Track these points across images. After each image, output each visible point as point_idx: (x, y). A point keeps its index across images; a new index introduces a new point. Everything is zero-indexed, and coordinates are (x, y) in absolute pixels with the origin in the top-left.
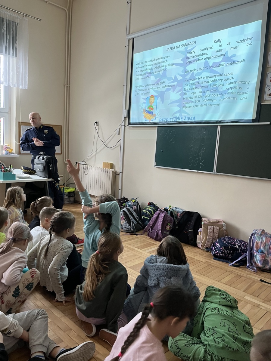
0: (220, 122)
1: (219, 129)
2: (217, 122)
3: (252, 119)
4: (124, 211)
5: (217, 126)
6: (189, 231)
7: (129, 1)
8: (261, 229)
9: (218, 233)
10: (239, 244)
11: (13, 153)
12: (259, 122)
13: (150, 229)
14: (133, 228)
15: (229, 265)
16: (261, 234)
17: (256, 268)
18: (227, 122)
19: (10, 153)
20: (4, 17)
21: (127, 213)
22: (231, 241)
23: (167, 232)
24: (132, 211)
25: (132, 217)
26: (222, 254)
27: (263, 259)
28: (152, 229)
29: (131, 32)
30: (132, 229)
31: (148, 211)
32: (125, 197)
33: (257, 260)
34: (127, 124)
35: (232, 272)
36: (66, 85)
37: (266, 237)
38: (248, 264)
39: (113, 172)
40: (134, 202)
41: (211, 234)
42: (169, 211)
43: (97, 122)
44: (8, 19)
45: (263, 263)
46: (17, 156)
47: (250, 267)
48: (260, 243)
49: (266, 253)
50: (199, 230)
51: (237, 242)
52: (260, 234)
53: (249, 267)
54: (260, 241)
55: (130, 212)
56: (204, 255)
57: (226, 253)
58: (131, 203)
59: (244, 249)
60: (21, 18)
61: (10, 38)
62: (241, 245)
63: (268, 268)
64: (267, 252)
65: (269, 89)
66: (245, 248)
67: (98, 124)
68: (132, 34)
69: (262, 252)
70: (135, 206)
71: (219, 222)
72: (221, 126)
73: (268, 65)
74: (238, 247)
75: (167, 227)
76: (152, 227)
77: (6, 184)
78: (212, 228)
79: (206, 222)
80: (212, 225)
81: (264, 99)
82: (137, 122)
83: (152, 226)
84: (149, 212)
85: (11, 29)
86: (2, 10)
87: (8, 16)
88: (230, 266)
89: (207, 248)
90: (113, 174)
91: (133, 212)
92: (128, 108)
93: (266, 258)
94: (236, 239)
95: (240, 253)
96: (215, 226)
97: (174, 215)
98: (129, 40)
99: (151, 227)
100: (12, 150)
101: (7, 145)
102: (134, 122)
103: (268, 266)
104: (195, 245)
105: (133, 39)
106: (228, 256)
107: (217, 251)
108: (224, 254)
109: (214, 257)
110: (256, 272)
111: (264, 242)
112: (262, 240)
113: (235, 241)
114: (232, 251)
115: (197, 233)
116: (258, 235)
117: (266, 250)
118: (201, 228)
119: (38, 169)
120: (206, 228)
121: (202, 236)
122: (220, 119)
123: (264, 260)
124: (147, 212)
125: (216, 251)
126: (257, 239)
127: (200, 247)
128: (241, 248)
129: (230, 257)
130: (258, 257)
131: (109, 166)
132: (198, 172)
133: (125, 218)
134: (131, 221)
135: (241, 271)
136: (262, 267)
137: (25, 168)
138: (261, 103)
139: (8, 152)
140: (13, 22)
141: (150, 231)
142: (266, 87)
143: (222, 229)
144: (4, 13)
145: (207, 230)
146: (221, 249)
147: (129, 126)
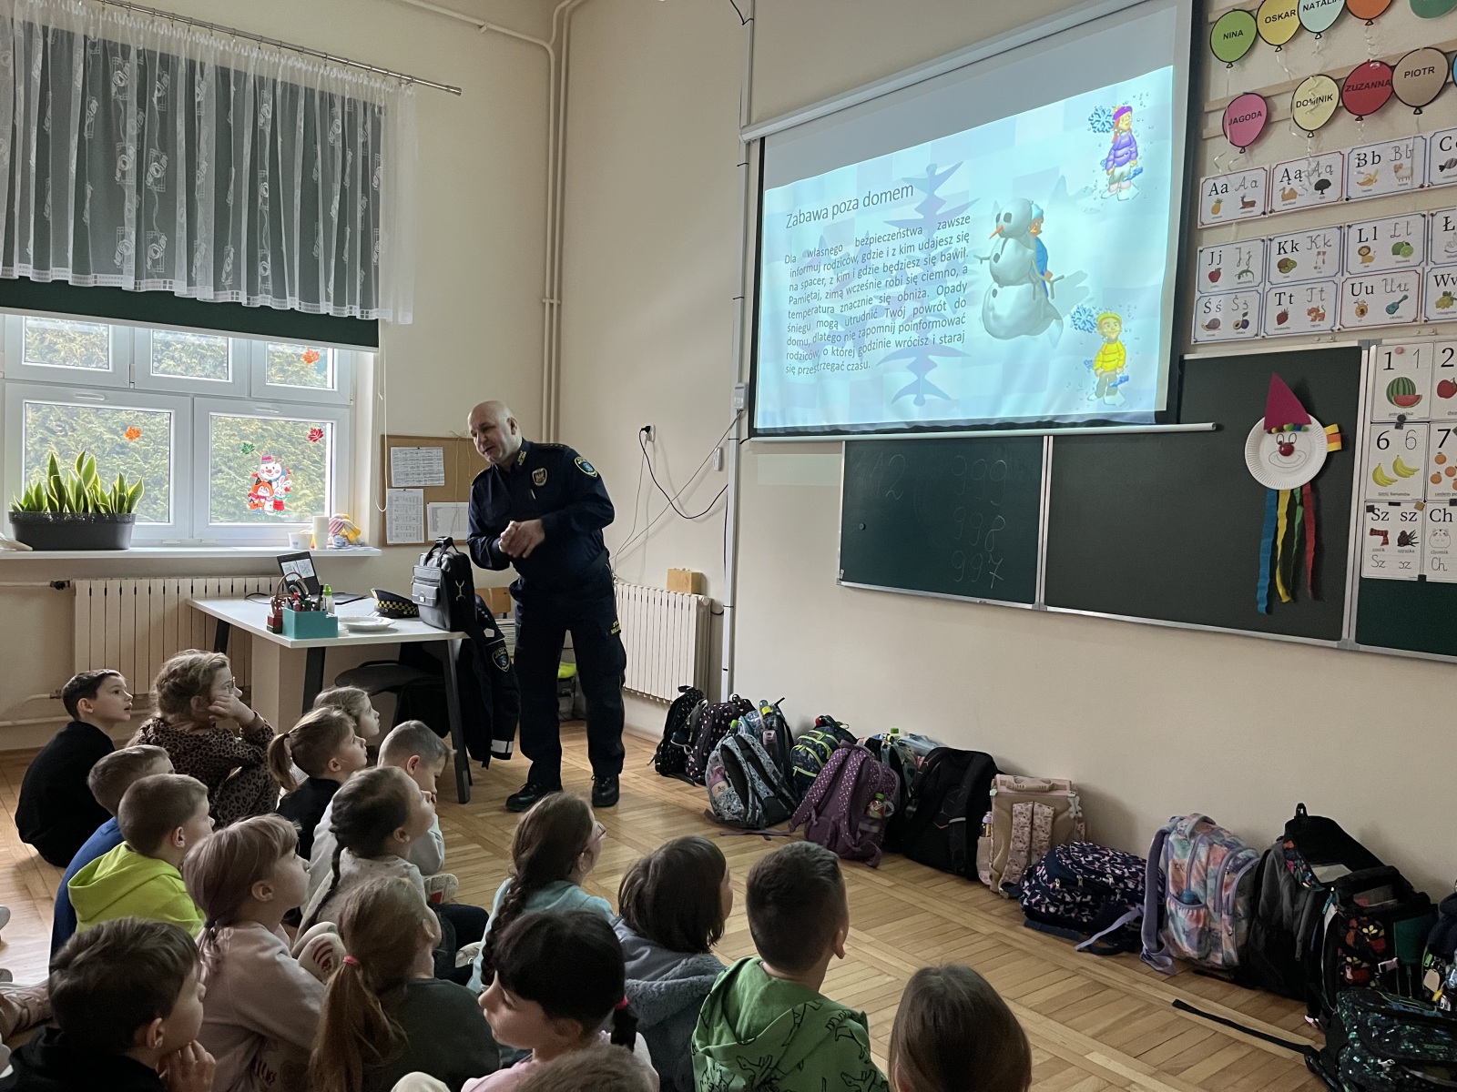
0: (1050, 424)
1: (1048, 448)
2: (1039, 425)
3: (1156, 412)
4: (725, 748)
5: (1042, 436)
6: (951, 821)
7: (747, 14)
8: (1196, 815)
9: (1048, 828)
10: (1117, 871)
11: (362, 545)
12: (1178, 423)
13: (813, 812)
14: (754, 813)
15: (1077, 947)
16: (1192, 834)
17: (1169, 961)
18: (1074, 425)
19: (350, 543)
20: (334, 92)
21: (738, 754)
22: (1090, 858)
23: (872, 824)
24: (757, 747)
25: (753, 772)
26: (1055, 906)
27: (1200, 926)
28: (818, 814)
29: (753, 120)
30: (749, 815)
31: (814, 750)
32: (742, 697)
33: (1176, 930)
34: (745, 434)
35: (1076, 973)
36: (547, 302)
37: (1211, 845)
38: (1145, 947)
39: (699, 603)
40: (768, 714)
41: (1023, 833)
42: (885, 746)
43: (647, 429)
44: (347, 97)
45: (1200, 942)
46: (375, 552)
47: (1154, 956)
48: (1185, 867)
49: (1210, 905)
50: (985, 820)
51: (1112, 865)
52: (1187, 832)
53: (1150, 958)
54: (1187, 860)
55: (748, 752)
56: (993, 912)
57: (1068, 903)
58: (756, 719)
59: (1135, 890)
60: (391, 91)
61: (354, 157)
62: (1127, 875)
63: (1220, 962)
64: (1214, 899)
65: (1208, 305)
66: (1140, 888)
67: (652, 433)
68: (757, 122)
69: (1194, 901)
70: (771, 728)
71: (1053, 788)
72: (1055, 437)
73: (1199, 223)
74: (1111, 880)
75: (872, 807)
76: (819, 808)
77: (310, 650)
78: (1027, 810)
79: (1003, 789)
80: (1026, 802)
81: (1192, 343)
82: (779, 425)
83: (819, 803)
84: (817, 753)
85: (360, 130)
86: (328, 68)
87: (347, 87)
88: (1080, 951)
89: (1005, 885)
90: (701, 610)
91: (758, 754)
92: (747, 379)
93: (1213, 925)
94: (1111, 854)
95: (1121, 903)
96: (1036, 805)
97: (902, 761)
98: (749, 144)
99: (816, 808)
100: (357, 532)
101: (343, 515)
102: (769, 426)
103: (1220, 955)
104: (969, 874)
105: (763, 140)
106: (1076, 916)
107: (1038, 897)
108: (1062, 908)
109: (1026, 918)
110: (1171, 977)
111: (1200, 861)
112: (1194, 855)
113: (1107, 858)
114: (1089, 897)
115: (980, 832)
116: (1180, 837)
117: (1209, 892)
118: (991, 810)
119: (422, 599)
120: (1007, 811)
121: (992, 841)
122: (1051, 413)
123: (1203, 929)
124: (808, 753)
125: (1034, 895)
126: (1178, 851)
127: (988, 881)
128: (1126, 884)
129: (1085, 920)
130: (1182, 919)
131: (687, 584)
132: (985, 604)
133: (727, 773)
134: (750, 785)
135: (1113, 969)
136: (1196, 958)
137: (383, 596)
138: (1182, 357)
139: (344, 540)
140: (365, 103)
141: (812, 823)
142: (1196, 298)
143: (1066, 814)
144: (336, 78)
145: (1009, 818)
146: (1051, 886)
147: (752, 439)
